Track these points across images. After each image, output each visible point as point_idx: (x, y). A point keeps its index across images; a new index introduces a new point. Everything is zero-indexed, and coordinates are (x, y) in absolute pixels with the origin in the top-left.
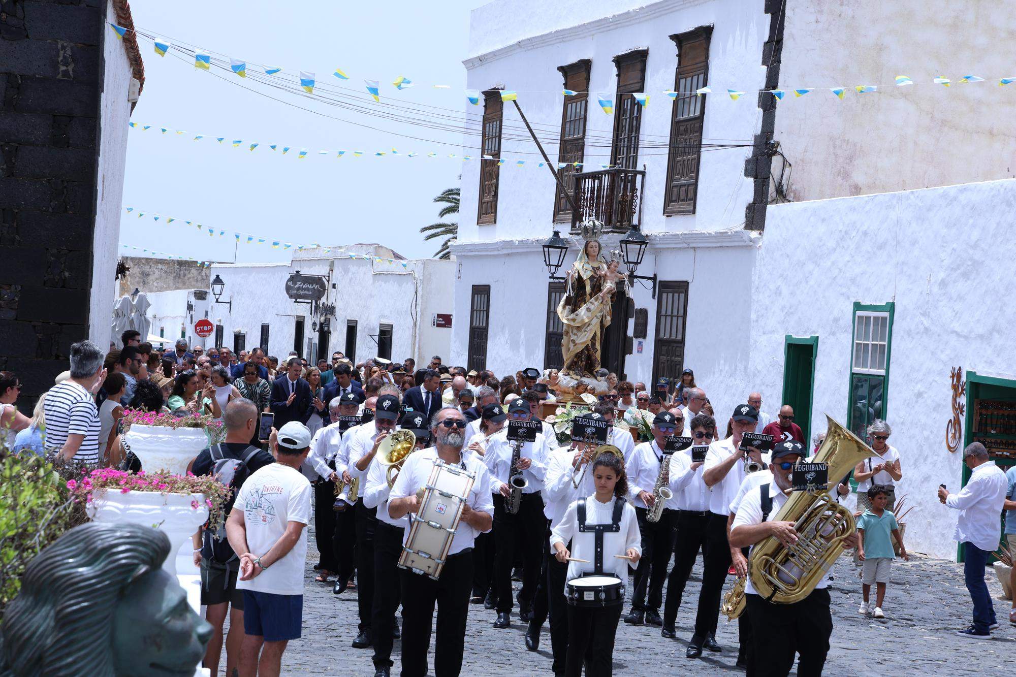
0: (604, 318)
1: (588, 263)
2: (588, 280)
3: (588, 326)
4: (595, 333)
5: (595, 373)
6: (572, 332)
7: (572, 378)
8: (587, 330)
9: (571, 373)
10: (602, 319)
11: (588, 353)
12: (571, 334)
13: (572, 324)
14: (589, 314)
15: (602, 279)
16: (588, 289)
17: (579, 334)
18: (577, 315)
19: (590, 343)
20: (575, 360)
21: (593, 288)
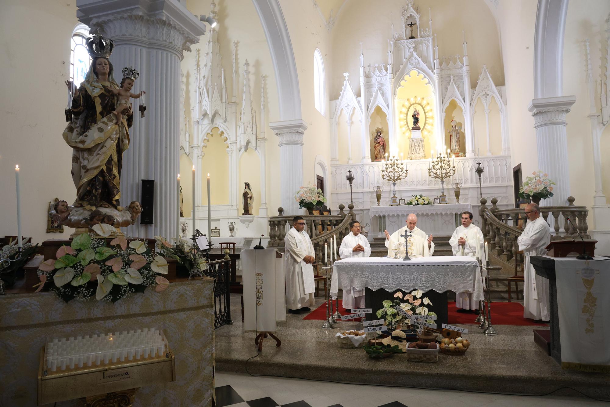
0: (121, 142)
1: (97, 81)
2: (98, 98)
3: (102, 148)
4: (111, 157)
5: (114, 203)
6: (83, 157)
7: (85, 209)
8: (100, 152)
9: (85, 204)
10: (118, 143)
11: (104, 180)
12: (81, 160)
13: (81, 146)
14: (102, 135)
15: (116, 98)
16: (99, 109)
17: (90, 158)
18: (86, 136)
19: (104, 168)
20: (88, 188)
21: (104, 108)
